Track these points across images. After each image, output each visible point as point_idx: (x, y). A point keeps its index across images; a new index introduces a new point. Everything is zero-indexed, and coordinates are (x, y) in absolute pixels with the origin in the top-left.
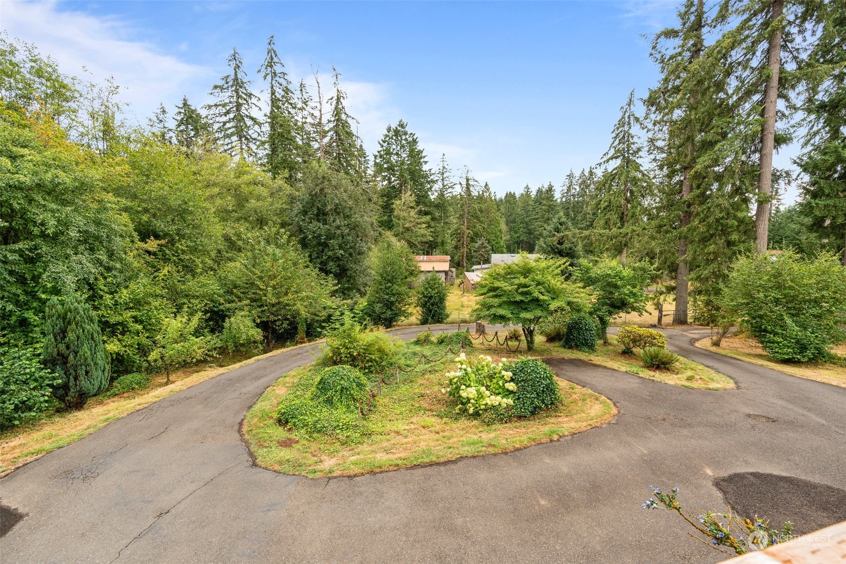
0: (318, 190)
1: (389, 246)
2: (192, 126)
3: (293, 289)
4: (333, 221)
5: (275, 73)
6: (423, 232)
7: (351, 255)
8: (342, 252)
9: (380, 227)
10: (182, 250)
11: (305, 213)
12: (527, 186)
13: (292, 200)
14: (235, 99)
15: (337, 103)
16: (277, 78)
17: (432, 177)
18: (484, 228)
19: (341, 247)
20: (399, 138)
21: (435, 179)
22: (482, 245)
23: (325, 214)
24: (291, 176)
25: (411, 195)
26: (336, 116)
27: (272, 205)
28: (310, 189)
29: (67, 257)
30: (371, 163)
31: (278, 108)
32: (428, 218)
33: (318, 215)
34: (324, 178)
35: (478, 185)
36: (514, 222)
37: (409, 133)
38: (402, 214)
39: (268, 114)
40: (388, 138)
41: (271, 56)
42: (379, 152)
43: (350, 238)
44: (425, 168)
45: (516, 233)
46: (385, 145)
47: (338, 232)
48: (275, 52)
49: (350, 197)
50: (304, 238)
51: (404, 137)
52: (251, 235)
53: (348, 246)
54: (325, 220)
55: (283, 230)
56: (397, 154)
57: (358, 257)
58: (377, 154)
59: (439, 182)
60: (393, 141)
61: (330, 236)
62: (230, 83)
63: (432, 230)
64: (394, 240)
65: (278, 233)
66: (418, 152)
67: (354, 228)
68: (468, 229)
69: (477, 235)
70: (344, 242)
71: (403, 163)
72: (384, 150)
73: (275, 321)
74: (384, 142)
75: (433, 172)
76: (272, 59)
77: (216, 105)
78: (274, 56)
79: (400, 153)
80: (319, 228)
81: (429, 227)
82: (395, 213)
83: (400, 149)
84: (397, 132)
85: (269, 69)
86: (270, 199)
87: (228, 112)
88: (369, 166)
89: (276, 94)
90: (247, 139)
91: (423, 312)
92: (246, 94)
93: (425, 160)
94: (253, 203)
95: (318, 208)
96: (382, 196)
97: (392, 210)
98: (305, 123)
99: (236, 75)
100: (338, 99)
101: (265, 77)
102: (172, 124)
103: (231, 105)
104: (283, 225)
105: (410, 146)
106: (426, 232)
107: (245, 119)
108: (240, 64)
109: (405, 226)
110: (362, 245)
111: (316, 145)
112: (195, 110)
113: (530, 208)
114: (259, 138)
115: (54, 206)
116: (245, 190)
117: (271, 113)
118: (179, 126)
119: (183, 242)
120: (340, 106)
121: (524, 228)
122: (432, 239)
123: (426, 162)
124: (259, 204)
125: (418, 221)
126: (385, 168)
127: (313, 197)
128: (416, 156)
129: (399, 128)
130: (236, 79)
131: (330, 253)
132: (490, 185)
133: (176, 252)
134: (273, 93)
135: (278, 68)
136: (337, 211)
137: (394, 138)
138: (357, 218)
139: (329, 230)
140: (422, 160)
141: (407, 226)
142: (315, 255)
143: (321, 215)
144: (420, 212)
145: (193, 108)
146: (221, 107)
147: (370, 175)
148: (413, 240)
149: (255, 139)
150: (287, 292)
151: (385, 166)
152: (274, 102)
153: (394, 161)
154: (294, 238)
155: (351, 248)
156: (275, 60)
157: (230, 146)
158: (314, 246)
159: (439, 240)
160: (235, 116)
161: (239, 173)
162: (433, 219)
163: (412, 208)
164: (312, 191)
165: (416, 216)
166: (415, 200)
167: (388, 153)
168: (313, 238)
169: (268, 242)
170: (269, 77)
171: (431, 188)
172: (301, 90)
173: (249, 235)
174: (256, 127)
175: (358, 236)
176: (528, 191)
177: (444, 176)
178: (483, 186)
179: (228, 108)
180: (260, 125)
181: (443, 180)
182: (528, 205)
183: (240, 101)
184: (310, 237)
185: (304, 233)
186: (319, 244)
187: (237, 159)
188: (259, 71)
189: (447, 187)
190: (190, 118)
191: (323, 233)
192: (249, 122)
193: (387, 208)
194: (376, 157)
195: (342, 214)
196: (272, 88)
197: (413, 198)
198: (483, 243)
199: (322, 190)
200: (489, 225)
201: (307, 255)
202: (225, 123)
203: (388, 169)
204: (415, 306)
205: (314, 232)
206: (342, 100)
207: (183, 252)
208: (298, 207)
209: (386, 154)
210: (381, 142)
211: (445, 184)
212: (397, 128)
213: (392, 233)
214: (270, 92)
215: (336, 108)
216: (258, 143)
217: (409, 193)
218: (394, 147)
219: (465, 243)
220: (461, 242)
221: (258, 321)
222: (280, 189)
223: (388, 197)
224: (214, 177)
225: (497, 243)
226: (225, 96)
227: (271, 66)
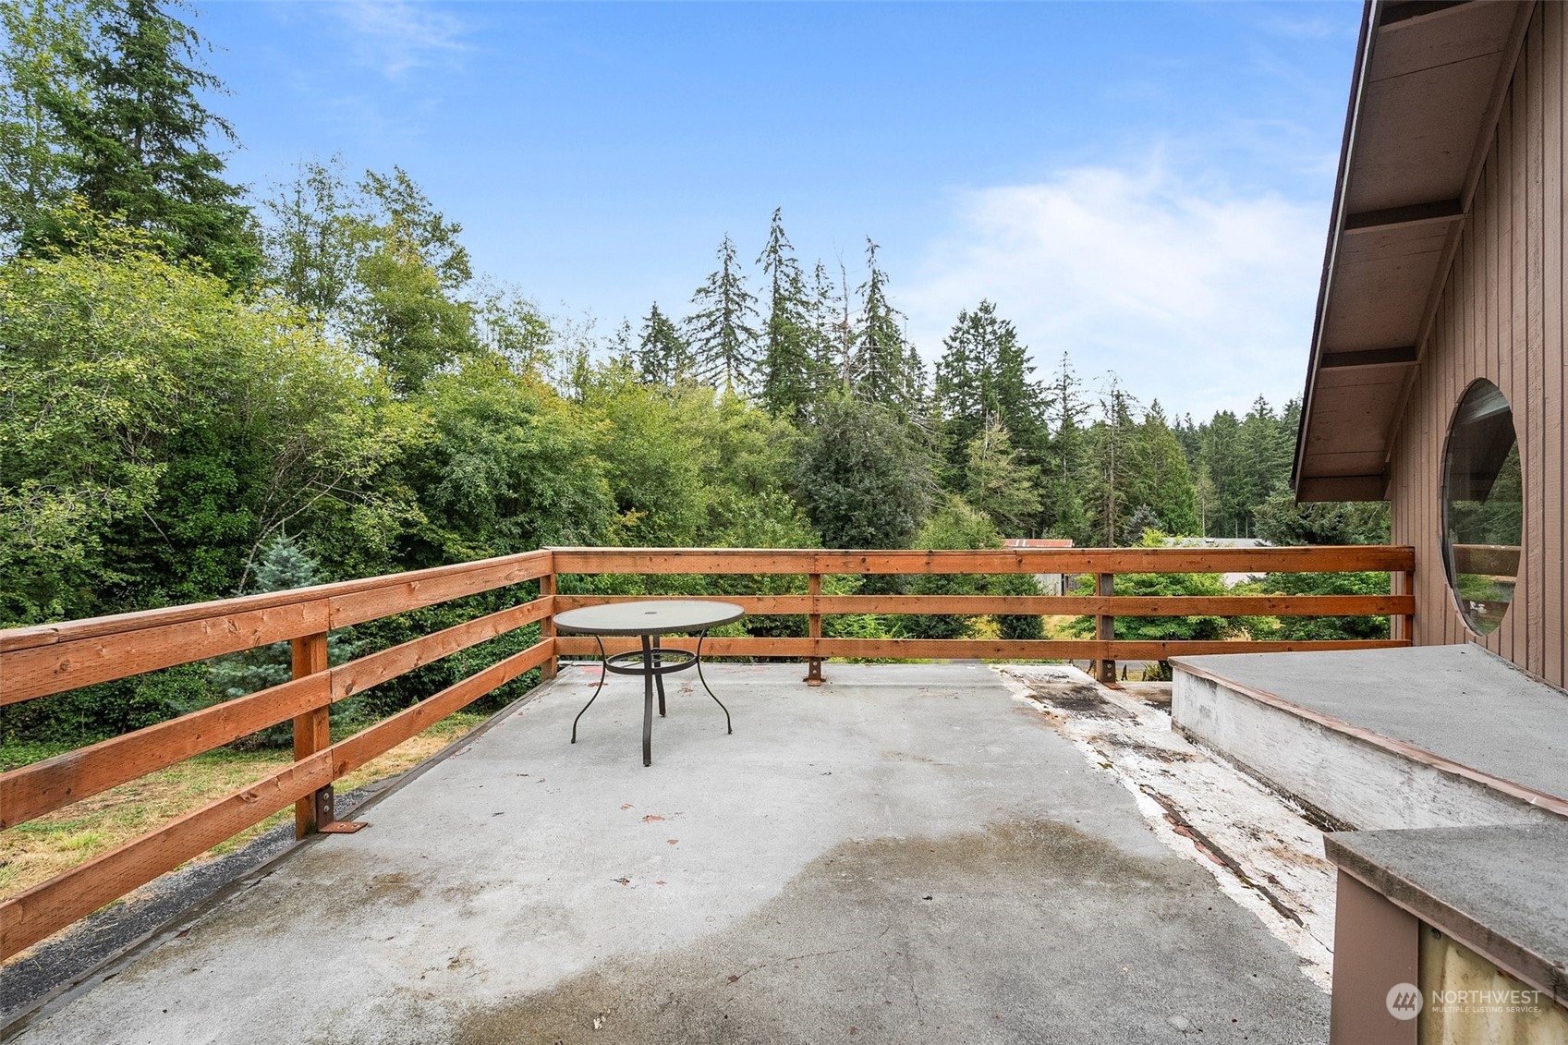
0: (837, 432)
1: (958, 521)
2: (662, 343)
3: (797, 583)
4: (860, 482)
5: (780, 261)
6: (1025, 495)
7: (887, 535)
8: (872, 530)
9: (944, 488)
10: (659, 525)
11: (816, 469)
12: (1261, 398)
13: (798, 449)
14: (724, 305)
15: (873, 291)
16: (783, 268)
17: (1041, 396)
18: (1150, 488)
19: (870, 523)
20: (981, 331)
21: (1049, 399)
22: (1142, 520)
23: (848, 470)
24: (799, 411)
25: (1001, 430)
26: (870, 311)
27: (770, 458)
28: (824, 432)
29: (557, 531)
30: (931, 377)
31: (784, 310)
32: (1035, 469)
33: (836, 472)
34: (847, 414)
35: (1137, 404)
36: (1230, 471)
37: (999, 320)
38: (984, 465)
39: (768, 321)
40: (961, 333)
41: (776, 237)
42: (944, 358)
43: (886, 508)
44: (1029, 379)
45: (1235, 494)
46: (957, 344)
47: (867, 498)
48: (781, 231)
49: (887, 443)
50: (815, 509)
51: (989, 329)
52: (742, 504)
53: (883, 521)
54: (847, 480)
55: (787, 497)
56: (977, 359)
57: (899, 538)
58: (942, 361)
59: (1057, 403)
60: (970, 337)
61: (855, 505)
62: (719, 283)
63: (1042, 491)
64: (966, 510)
65: (778, 502)
66: (1015, 352)
67: (893, 492)
68: (1116, 488)
69: (1135, 501)
70: (876, 515)
71: (987, 374)
72: (953, 355)
73: (772, 628)
74: (954, 339)
75: (1043, 385)
76: (777, 241)
77: (698, 317)
78: (779, 235)
79: (982, 356)
80: (838, 492)
81: (1036, 485)
82: (972, 463)
83: (983, 349)
84: (976, 322)
85: (772, 255)
86: (767, 451)
87: (713, 324)
88: (926, 382)
89: (782, 291)
90: (737, 359)
91: (1001, 631)
92: (738, 296)
93: (1030, 364)
94: (744, 457)
95: (838, 463)
96: (951, 432)
97: (966, 458)
98: (823, 325)
99: (726, 270)
100: (874, 286)
101: (766, 269)
102: (635, 344)
103: (718, 314)
104: (786, 488)
105: (1000, 344)
106: (1030, 496)
107: (736, 331)
108: (732, 254)
109: (990, 486)
110: (905, 519)
111: (838, 359)
112: (667, 321)
113: (1271, 444)
114: (754, 357)
115: (550, 475)
116: (735, 437)
117: (772, 319)
118: (645, 345)
119: (661, 513)
120: (877, 296)
121: (1255, 485)
122: (1040, 508)
123: (1031, 369)
124: (752, 458)
125: (1015, 475)
126: (955, 385)
127: (830, 444)
128: (1012, 359)
129: (980, 314)
130: (727, 275)
131: (853, 532)
132: (1162, 404)
133: (652, 528)
134: (776, 291)
135: (785, 254)
136: (867, 465)
137: (972, 331)
138: (897, 475)
139: (853, 495)
140: (1025, 365)
141: (993, 484)
142: (830, 534)
143: (841, 472)
144: (1019, 461)
145: (664, 318)
146: (704, 318)
147: (929, 397)
148: (1004, 510)
149: (747, 360)
150: (789, 587)
151: (956, 381)
152: (779, 302)
153: (970, 371)
154: (800, 509)
155: (888, 523)
156: (782, 241)
157: (713, 373)
158: (830, 522)
159: (1058, 510)
160: (722, 329)
161: (727, 414)
162: (1045, 472)
163: (1002, 452)
164: (828, 436)
165: (1010, 468)
166: (1009, 439)
167: (961, 357)
168: (829, 507)
169: (766, 515)
170: (772, 269)
171: (1041, 414)
172: (818, 276)
173: (741, 505)
174: (752, 343)
175: (899, 506)
176: (1262, 409)
177: (1067, 392)
178: (1149, 406)
179: (713, 318)
180: (755, 337)
181: (1065, 399)
182: (1264, 438)
183: (730, 306)
184: (823, 507)
185: (815, 501)
186: (838, 518)
187: (721, 390)
188: (759, 260)
189: (1074, 412)
190: (661, 331)
191: (844, 500)
192: (741, 336)
193: (957, 455)
194: (938, 366)
195: (873, 470)
196: (776, 282)
197: (1005, 435)
198: (1146, 517)
199: (843, 433)
200: (1161, 483)
201: (819, 533)
202: (708, 340)
203: (960, 385)
204: (989, 621)
205: (829, 500)
206: (879, 285)
207: (661, 528)
208: (808, 459)
209: (957, 360)
210: (949, 341)
211: (1069, 406)
212: (976, 314)
213: (965, 498)
214: (772, 289)
215: (870, 300)
216: (753, 365)
217: (997, 427)
218: (971, 347)
219: (1110, 516)
220: (1105, 513)
221: (750, 626)
222: (782, 434)
223: (960, 435)
224: (696, 423)
225: (1180, 516)
226: (711, 303)
227: (775, 252)
